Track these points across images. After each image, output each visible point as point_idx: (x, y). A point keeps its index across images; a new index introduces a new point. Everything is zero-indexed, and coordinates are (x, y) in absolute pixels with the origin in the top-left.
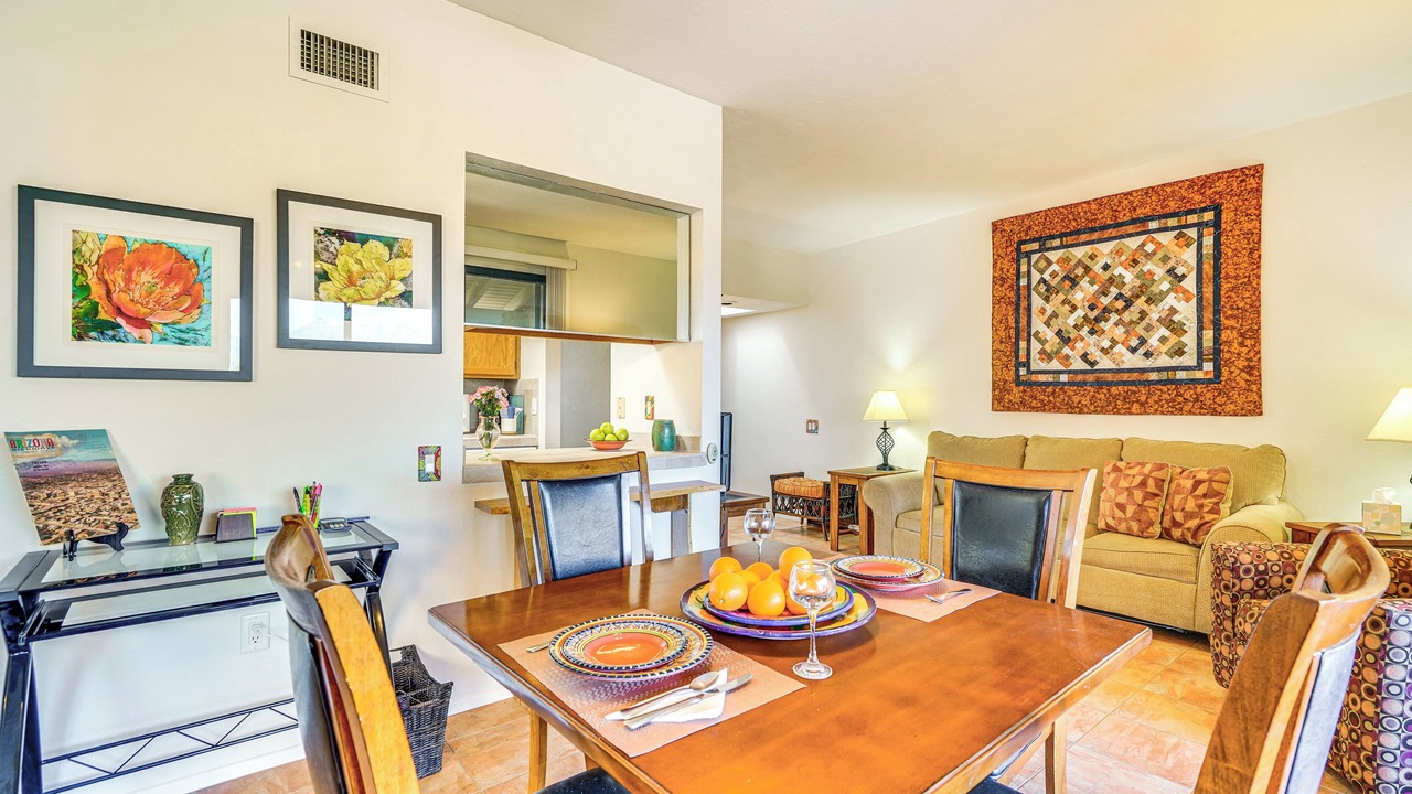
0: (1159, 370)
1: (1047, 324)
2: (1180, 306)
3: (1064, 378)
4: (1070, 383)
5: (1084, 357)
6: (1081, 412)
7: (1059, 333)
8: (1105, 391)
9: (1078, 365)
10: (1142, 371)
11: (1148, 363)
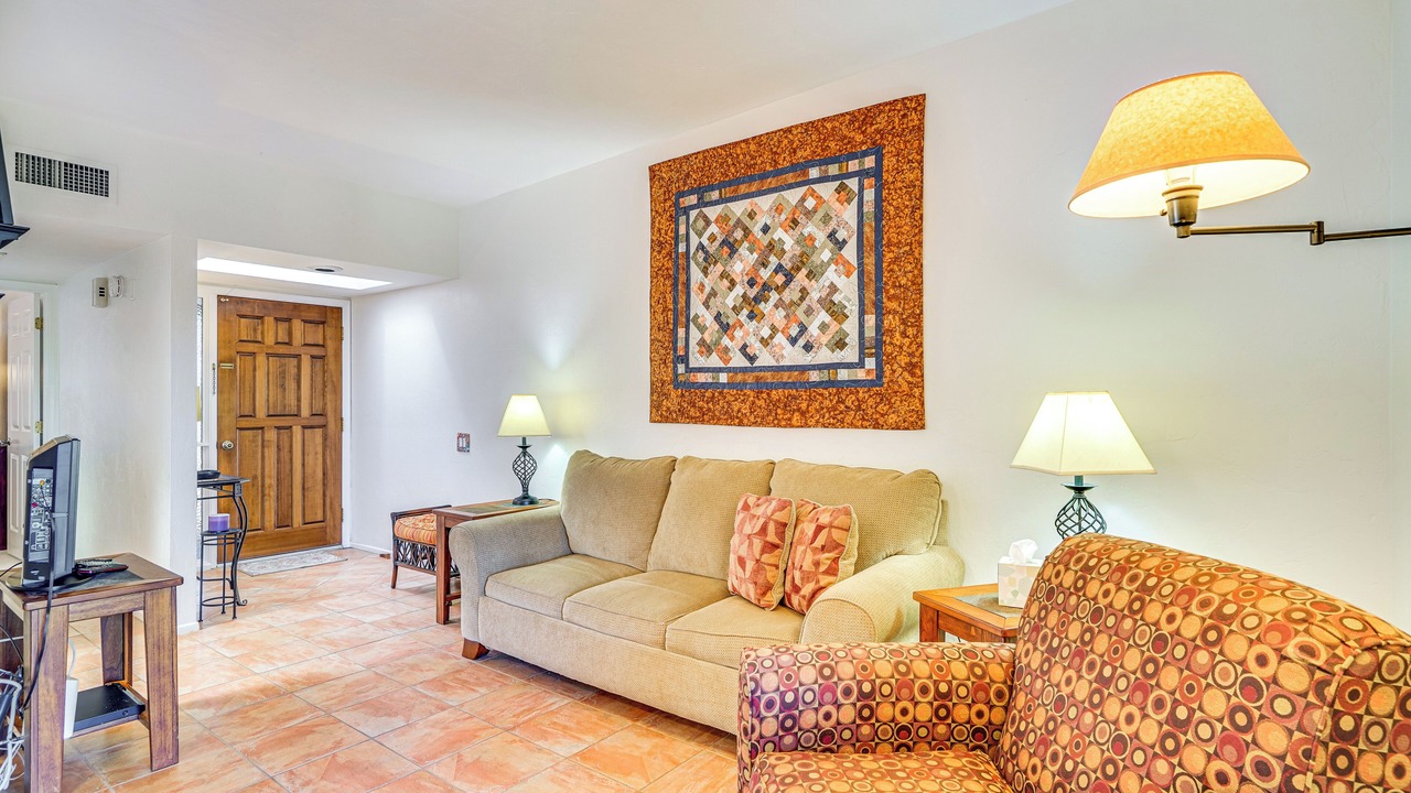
0: (820, 367)
1: (706, 304)
2: (841, 282)
3: (723, 378)
4: (730, 385)
5: (744, 349)
6: (741, 424)
7: (718, 317)
8: (765, 395)
9: (738, 361)
10: (804, 369)
11: (807, 359)
